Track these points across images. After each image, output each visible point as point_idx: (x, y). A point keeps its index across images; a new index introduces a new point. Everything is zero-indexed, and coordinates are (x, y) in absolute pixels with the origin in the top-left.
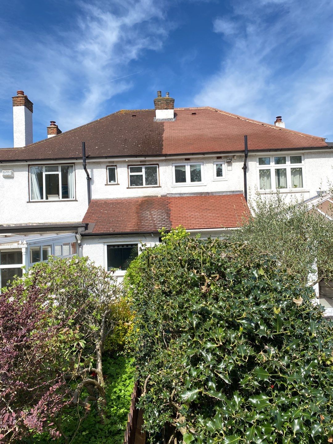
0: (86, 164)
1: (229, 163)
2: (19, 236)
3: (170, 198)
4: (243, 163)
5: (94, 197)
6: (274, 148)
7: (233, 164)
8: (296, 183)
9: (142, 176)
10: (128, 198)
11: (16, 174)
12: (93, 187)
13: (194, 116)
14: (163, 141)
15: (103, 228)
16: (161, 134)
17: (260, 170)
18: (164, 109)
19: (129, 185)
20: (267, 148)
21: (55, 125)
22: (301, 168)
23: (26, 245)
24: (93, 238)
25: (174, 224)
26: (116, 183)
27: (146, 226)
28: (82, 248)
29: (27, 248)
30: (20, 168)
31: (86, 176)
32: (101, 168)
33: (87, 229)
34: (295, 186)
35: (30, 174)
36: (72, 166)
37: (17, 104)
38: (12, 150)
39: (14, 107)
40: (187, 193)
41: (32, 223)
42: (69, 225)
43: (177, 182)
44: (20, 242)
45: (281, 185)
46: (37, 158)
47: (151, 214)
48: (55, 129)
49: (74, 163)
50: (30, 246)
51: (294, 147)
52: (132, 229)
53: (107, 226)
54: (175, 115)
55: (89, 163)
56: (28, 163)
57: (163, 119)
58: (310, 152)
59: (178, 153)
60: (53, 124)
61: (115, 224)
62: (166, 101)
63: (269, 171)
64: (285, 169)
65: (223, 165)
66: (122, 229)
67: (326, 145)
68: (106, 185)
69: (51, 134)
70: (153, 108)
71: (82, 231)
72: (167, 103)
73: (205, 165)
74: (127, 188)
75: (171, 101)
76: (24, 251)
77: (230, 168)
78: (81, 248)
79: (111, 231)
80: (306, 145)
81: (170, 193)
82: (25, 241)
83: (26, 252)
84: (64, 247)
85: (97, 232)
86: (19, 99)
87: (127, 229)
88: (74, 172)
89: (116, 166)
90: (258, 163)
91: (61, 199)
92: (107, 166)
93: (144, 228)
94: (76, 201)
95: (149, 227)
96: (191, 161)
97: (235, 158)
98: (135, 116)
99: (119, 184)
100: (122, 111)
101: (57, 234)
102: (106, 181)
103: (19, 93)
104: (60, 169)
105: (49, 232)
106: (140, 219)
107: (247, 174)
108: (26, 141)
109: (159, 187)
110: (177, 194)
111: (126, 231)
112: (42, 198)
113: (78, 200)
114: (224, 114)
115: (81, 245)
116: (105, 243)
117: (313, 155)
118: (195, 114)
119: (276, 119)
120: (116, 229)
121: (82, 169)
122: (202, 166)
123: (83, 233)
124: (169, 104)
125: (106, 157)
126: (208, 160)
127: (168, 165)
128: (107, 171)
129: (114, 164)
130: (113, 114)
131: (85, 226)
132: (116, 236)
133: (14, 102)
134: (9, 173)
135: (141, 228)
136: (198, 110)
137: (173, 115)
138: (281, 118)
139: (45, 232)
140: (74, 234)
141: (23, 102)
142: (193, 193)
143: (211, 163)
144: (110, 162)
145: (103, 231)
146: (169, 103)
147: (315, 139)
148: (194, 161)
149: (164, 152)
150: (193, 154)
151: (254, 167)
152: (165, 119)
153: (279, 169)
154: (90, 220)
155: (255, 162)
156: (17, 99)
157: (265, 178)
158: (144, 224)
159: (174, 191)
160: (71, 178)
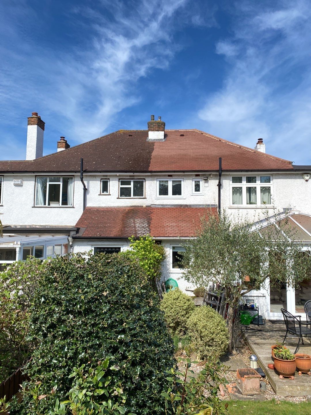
0: (83, 178)
1: (206, 180)
2: (20, 236)
3: (153, 209)
4: (218, 181)
5: (89, 205)
6: (245, 169)
8: (266, 200)
9: (130, 188)
10: (118, 207)
11: (25, 183)
12: (88, 196)
13: (182, 137)
14: (151, 159)
15: (92, 232)
16: (150, 153)
17: (233, 188)
18: (155, 131)
19: (119, 196)
20: (239, 169)
21: (64, 140)
22: (270, 187)
23: (20, 246)
24: (83, 241)
25: (152, 231)
26: (108, 193)
27: (128, 232)
28: (73, 249)
30: (28, 178)
31: (83, 187)
32: (96, 181)
33: (78, 233)
34: (264, 202)
35: (36, 183)
36: (72, 178)
37: (31, 123)
38: (23, 163)
39: (28, 126)
40: (168, 205)
41: (35, 225)
42: (63, 228)
43: (160, 194)
44: (15, 243)
45: (251, 201)
46: (43, 170)
47: (134, 223)
48: (64, 144)
49: (73, 176)
51: (263, 168)
52: (116, 234)
53: (95, 231)
54: (165, 136)
55: (86, 176)
56: (35, 174)
57: (154, 140)
58: (278, 174)
59: (162, 170)
61: (103, 230)
62: (158, 124)
63: (241, 188)
64: (256, 187)
65: (201, 182)
66: (107, 234)
67: (292, 167)
68: (99, 195)
69: (60, 148)
70: (146, 129)
71: (74, 235)
72: (159, 126)
73: (185, 181)
74: (117, 198)
75: (162, 124)
77: (206, 184)
78: (72, 249)
79: (98, 235)
80: (274, 167)
81: (154, 204)
82: (19, 242)
83: (20, 251)
84: (56, 247)
85: (86, 236)
86: (33, 119)
87: (112, 234)
88: (73, 183)
89: (109, 179)
90: (231, 182)
91: (61, 205)
92: (101, 179)
93: (127, 234)
94: (73, 207)
95: (130, 233)
96: (173, 177)
97: (211, 176)
98: (131, 135)
99: (110, 195)
100: (121, 131)
101: (53, 236)
102: (100, 192)
103: (33, 114)
104: (61, 180)
105: (47, 234)
106: (124, 226)
107: (221, 190)
108: (36, 154)
109: (145, 198)
110: (160, 205)
111: (110, 236)
112: (45, 204)
113: (75, 207)
114: (209, 136)
115: (72, 246)
116: (92, 245)
117: (281, 176)
118: (183, 135)
120: (103, 234)
121: (80, 181)
122: (182, 182)
123: (75, 236)
124: (160, 126)
125: (100, 172)
126: (187, 177)
127: (154, 180)
128: (101, 184)
129: (108, 178)
130: (113, 134)
131: (76, 230)
132: (102, 239)
133: (29, 122)
134: (19, 182)
135: (124, 234)
136: (187, 132)
137: (164, 136)
138: (263, 140)
139: (43, 234)
140: (67, 237)
141: (36, 122)
142: (174, 205)
143: (190, 179)
144: (104, 176)
145: (91, 235)
147: (284, 162)
148: (175, 177)
149: (150, 169)
150: (174, 172)
151: (228, 184)
152: (156, 140)
153: (250, 187)
154: (82, 225)
155: (229, 181)
156: (31, 119)
157: (238, 194)
158: (127, 230)
159: (158, 202)
160: (70, 188)
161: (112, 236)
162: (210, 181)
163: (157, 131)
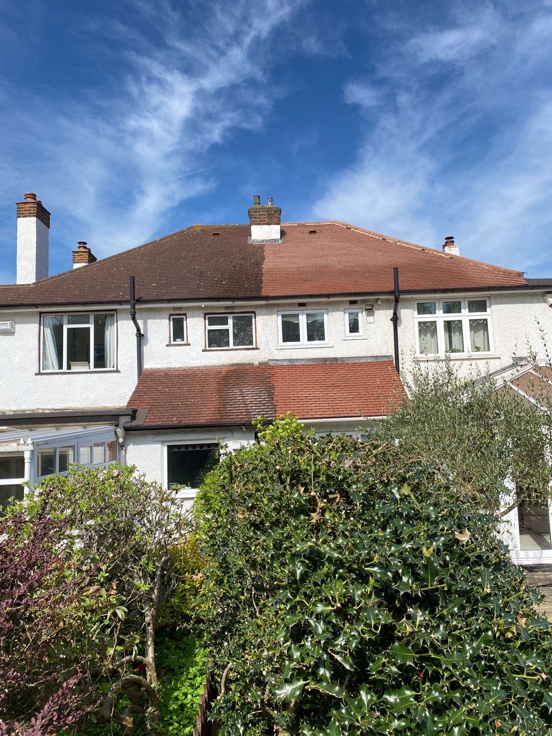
0: (135, 312)
1: (370, 311)
2: (19, 430)
3: (273, 368)
4: (392, 311)
5: (148, 365)
6: (442, 287)
7: (376, 312)
8: (479, 343)
9: (227, 330)
10: (206, 366)
11: (19, 328)
12: (146, 349)
13: (312, 235)
14: (262, 274)
15: (162, 417)
16: (259, 263)
17: (420, 323)
18: (264, 224)
19: (206, 346)
20: (430, 287)
21: (86, 248)
22: (486, 320)
23: (32, 447)
24: (144, 435)
25: (279, 409)
26: (185, 342)
27: (234, 413)
28: (126, 451)
29: (32, 452)
30: (25, 319)
31: (135, 331)
32: (160, 318)
33: (135, 419)
34: (477, 348)
35: (42, 327)
36: (112, 315)
37: (24, 214)
38: (13, 289)
39: (19, 219)
40: (302, 360)
41: (43, 409)
42: (104, 411)
43: (284, 341)
44: (22, 442)
45: (454, 347)
46: (54, 301)
47: (242, 394)
48: (86, 255)
49: (115, 310)
50: (39, 447)
51: (474, 286)
52: (211, 418)
53: (168, 414)
54: (283, 233)
55: (140, 309)
56: (40, 310)
57: (263, 241)
58: (500, 295)
59: (287, 294)
60: (83, 247)
61: (182, 411)
62: (267, 211)
63: (434, 323)
64: (460, 321)
65: (360, 315)
66: (193, 418)
67: (525, 282)
68: (167, 345)
69: (78, 262)
70: (247, 222)
71: (126, 423)
72: (270, 214)
73: (330, 313)
74: (203, 351)
75: (276, 212)
76: (27, 456)
77: (371, 319)
78: (123, 452)
79: (175, 421)
80: (493, 283)
81: (274, 359)
82: (30, 439)
83: (32, 458)
84: (95, 449)
85: (151, 423)
86: (28, 205)
87: (202, 418)
88: (115, 324)
89: (185, 314)
90: (416, 312)
91: (92, 368)
92: (171, 315)
93: (231, 417)
94: (118, 371)
95: (238, 415)
96: (309, 308)
97: (379, 303)
98: (218, 234)
99: (189, 345)
100: (197, 226)
101: (84, 427)
102: (168, 340)
103: (27, 196)
104: (92, 319)
105: (72, 424)
106: (224, 402)
107: (399, 329)
108: (37, 273)
109: (256, 349)
110: (285, 360)
111: (200, 421)
112: (61, 367)
113: (121, 371)
114: (362, 233)
115: (123, 446)
116: (163, 442)
117: (505, 300)
118: (314, 232)
119: (446, 240)
120: (184, 419)
121: (128, 320)
122: (325, 316)
123: (128, 425)
124: (272, 217)
125: (169, 301)
126: (335, 306)
127: (271, 314)
128: (170, 324)
129: (183, 312)
130: (182, 232)
131: (131, 413)
132: (182, 429)
133: (20, 211)
134: (6, 325)
136: (320, 226)
137: (280, 234)
139: (64, 424)
140: (113, 428)
141: (34, 211)
142: (311, 359)
143: (339, 310)
144: (174, 309)
145: (161, 423)
146: (273, 214)
147: (507, 273)
148: (313, 307)
149: (264, 293)
150: (311, 296)
151: (410, 317)
152: (266, 241)
153: (451, 321)
154: (140, 404)
155: (412, 310)
156: (24, 206)
157: (428, 335)
158: (229, 410)
159: (281, 355)
160: (110, 334)
161: (204, 421)
162: (377, 313)
163: (267, 224)
